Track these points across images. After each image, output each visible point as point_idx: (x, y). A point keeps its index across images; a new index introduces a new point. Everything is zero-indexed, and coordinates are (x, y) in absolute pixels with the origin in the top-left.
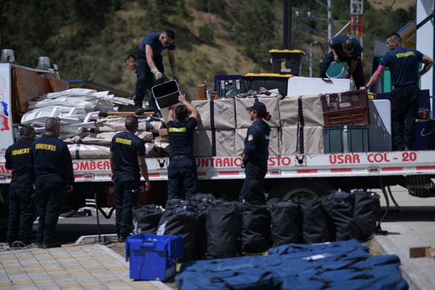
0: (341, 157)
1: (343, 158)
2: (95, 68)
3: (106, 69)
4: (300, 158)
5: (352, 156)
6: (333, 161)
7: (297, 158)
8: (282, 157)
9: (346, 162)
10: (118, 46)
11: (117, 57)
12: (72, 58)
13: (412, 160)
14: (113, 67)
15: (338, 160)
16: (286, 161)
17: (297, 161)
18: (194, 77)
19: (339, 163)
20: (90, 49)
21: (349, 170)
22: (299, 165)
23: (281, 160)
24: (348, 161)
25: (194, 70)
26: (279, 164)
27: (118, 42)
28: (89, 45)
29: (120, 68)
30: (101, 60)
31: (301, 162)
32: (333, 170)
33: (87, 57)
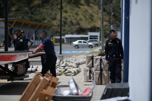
2: (47, 14)
3: (51, 14)
10: (55, 6)
11: (55, 11)
12: (39, 11)
14: (53, 14)
18: (82, 17)
20: (45, 7)
25: (82, 15)
27: (55, 5)
28: (45, 6)
29: (56, 14)
30: (49, 11)
33: (44, 10)
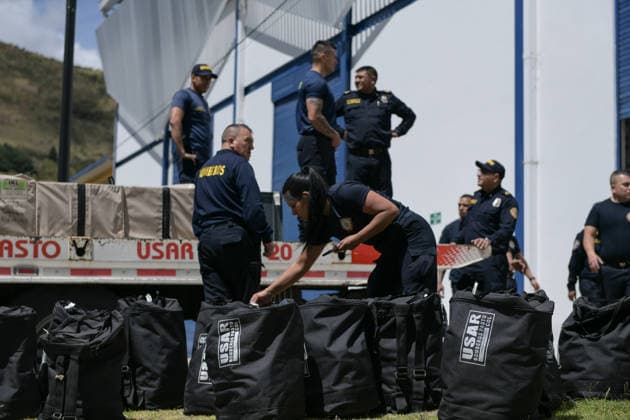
0: (159, 247)
1: (163, 249)
4: (81, 244)
5: (180, 246)
6: (144, 253)
7: (74, 244)
8: (44, 240)
9: (168, 257)
13: (284, 258)
15: (153, 253)
16: (51, 250)
17: (74, 251)
19: (154, 258)
21: (172, 272)
22: (77, 257)
23: (40, 247)
24: (172, 255)
26: (36, 255)
31: (81, 252)
32: (141, 272)
